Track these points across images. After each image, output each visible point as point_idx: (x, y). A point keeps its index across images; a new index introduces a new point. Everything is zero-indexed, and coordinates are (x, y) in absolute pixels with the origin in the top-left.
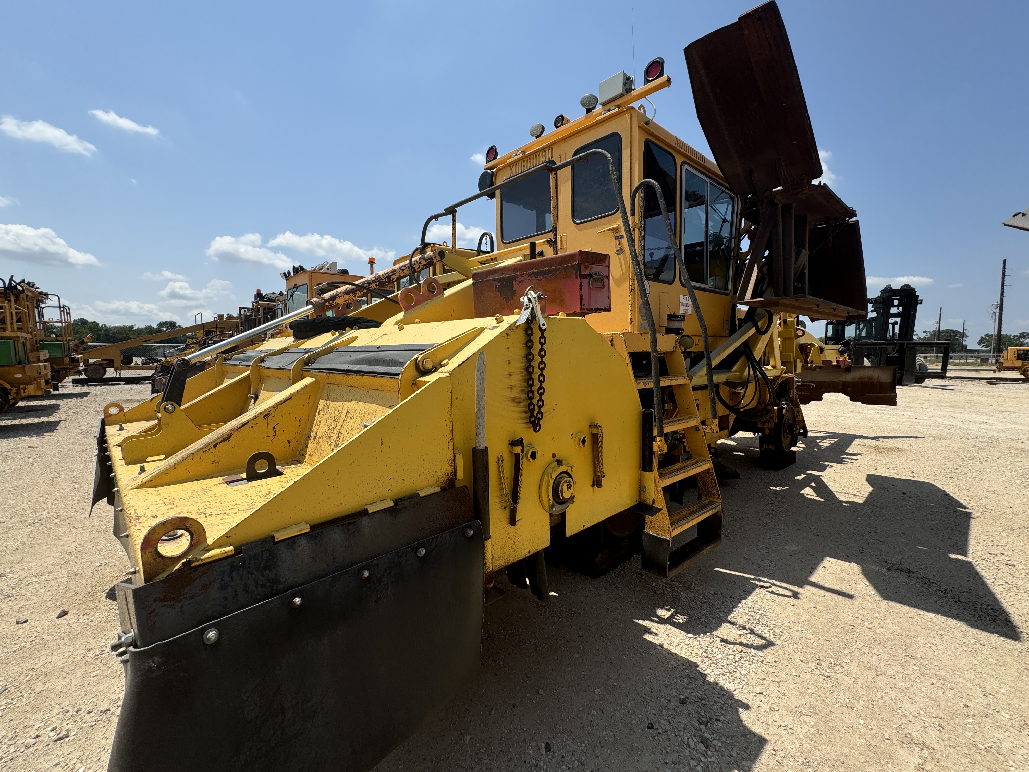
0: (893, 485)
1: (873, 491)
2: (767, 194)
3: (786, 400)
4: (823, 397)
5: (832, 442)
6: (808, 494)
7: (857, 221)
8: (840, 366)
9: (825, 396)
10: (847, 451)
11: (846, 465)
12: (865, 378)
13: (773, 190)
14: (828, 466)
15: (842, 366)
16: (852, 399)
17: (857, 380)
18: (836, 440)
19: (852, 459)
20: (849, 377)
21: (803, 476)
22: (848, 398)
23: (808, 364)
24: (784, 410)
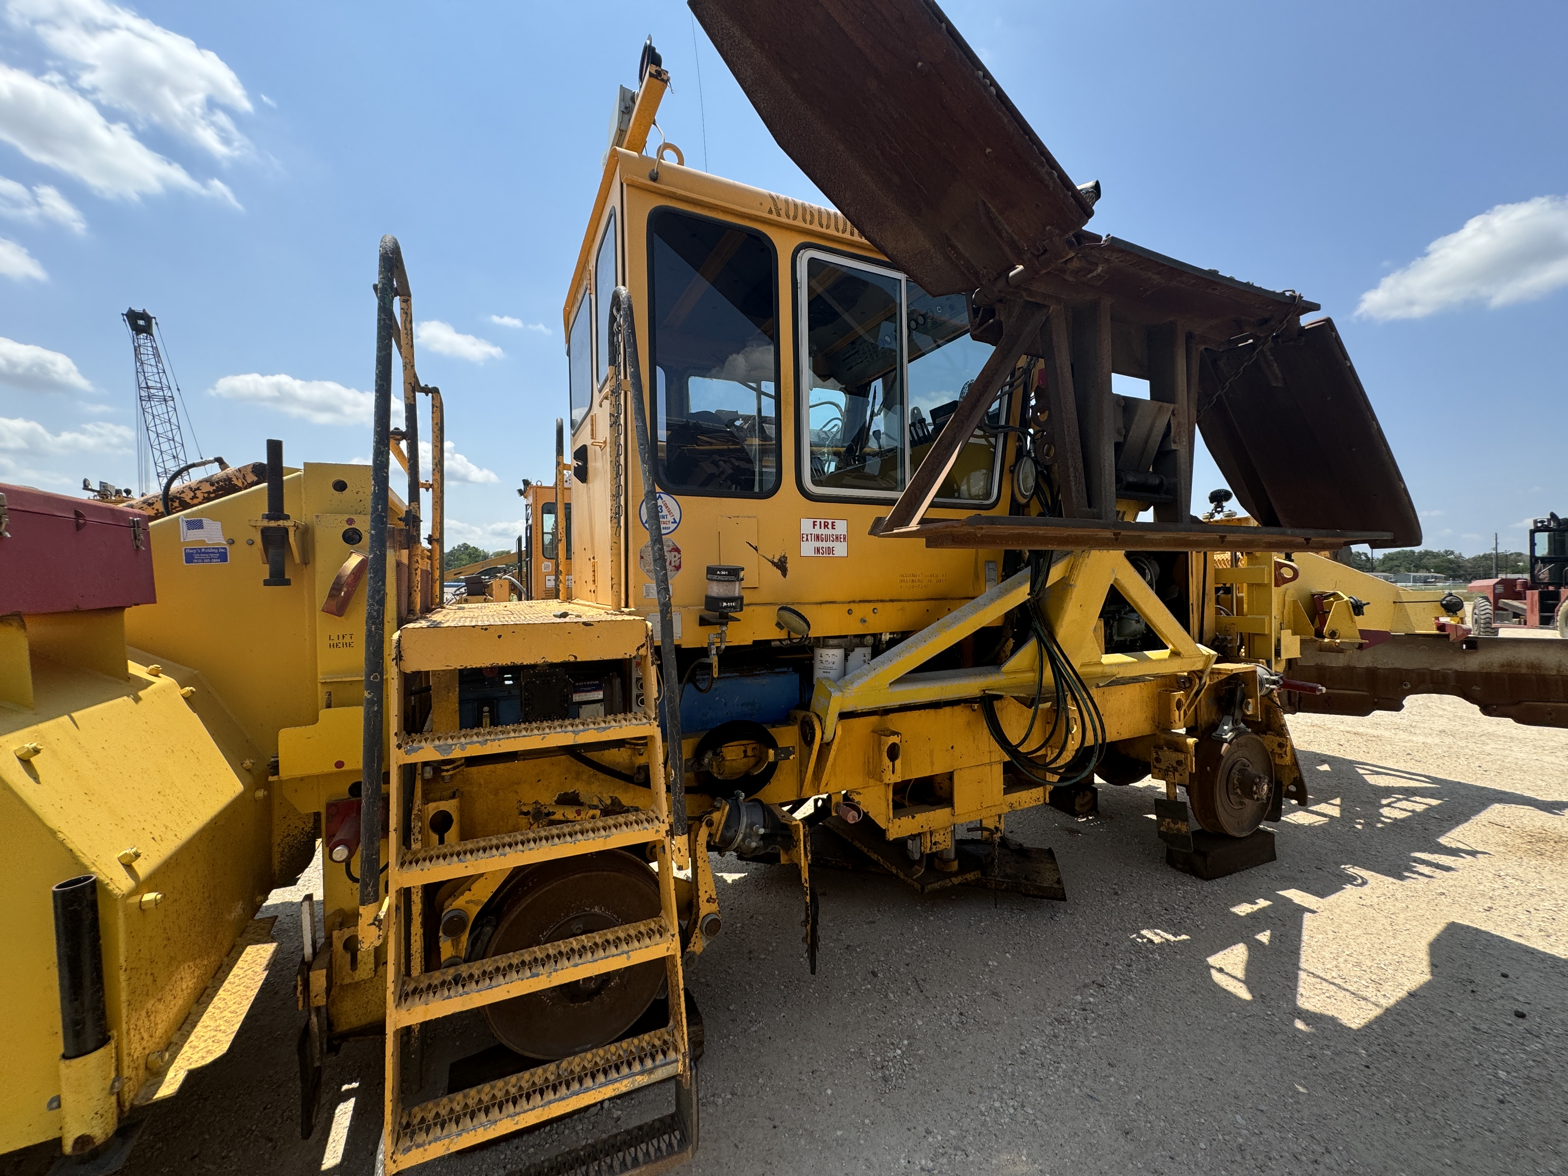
0: (1505, 976)
1: (1428, 986)
2: (1001, 284)
3: (1235, 722)
4: (1404, 702)
5: (1419, 808)
6: (1221, 970)
7: (1329, 321)
8: (1448, 636)
9: (1410, 701)
10: (1443, 840)
11: (1406, 883)
12: (1519, 666)
13: (1011, 274)
14: (1351, 879)
15: (1452, 638)
16: (1487, 710)
17: (1497, 670)
18: (1434, 802)
19: (1438, 866)
20: (1473, 662)
21: (1262, 903)
22: (1476, 708)
23: (1324, 637)
24: (1225, 745)
